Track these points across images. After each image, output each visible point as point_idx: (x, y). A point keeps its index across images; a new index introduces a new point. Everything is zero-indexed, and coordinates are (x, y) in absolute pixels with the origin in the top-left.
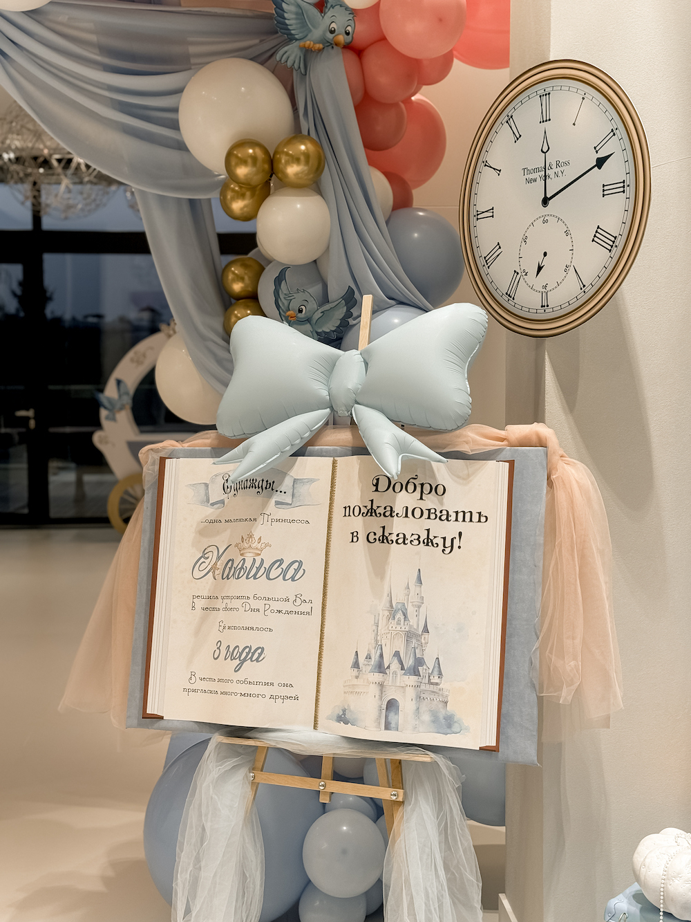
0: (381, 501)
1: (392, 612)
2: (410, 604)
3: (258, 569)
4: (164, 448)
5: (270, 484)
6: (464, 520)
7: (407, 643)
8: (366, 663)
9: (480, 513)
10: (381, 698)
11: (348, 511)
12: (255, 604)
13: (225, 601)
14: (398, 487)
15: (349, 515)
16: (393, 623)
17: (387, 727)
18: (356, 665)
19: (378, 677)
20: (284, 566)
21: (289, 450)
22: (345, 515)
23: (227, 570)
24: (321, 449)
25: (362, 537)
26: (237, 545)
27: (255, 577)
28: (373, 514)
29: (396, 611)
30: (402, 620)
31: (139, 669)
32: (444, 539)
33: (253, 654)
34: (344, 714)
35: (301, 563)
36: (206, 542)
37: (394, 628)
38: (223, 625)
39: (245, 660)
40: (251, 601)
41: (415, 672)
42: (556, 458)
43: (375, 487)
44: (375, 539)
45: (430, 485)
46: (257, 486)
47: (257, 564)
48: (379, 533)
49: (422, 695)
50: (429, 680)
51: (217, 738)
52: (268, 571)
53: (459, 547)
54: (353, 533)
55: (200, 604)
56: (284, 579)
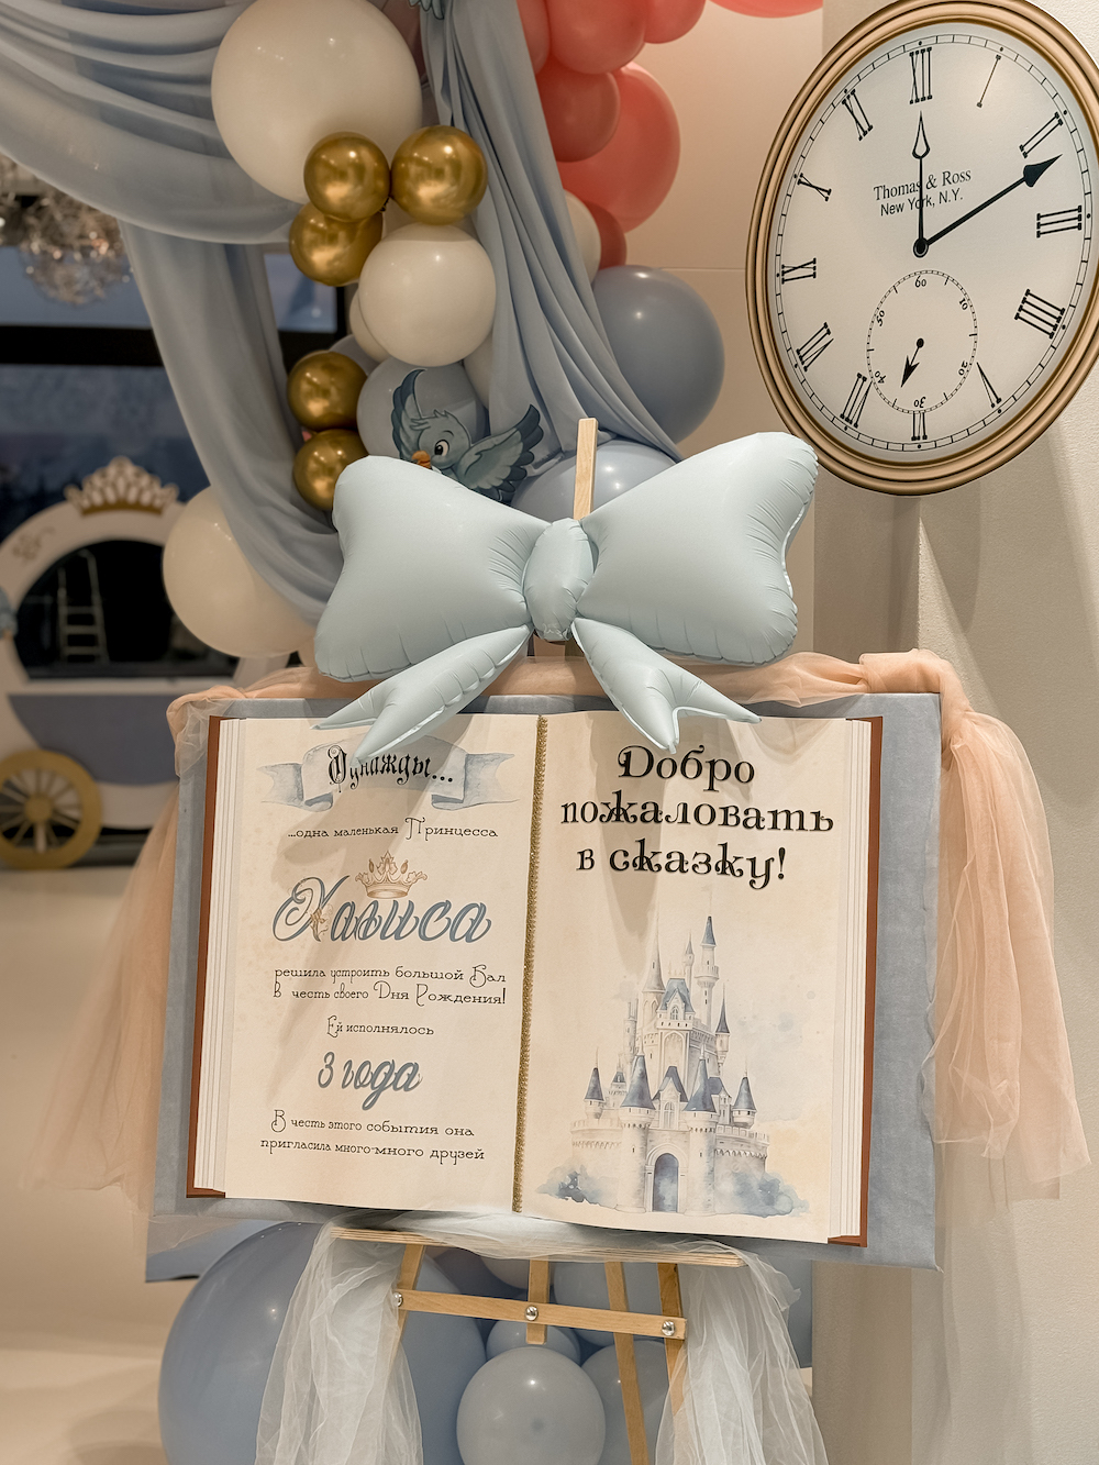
0: (636, 794)
1: (662, 996)
2: (694, 981)
3: (404, 921)
4: (215, 700)
5: (422, 764)
6: (788, 827)
7: (691, 1052)
8: (614, 1089)
9: (817, 814)
10: (645, 1153)
11: (571, 813)
12: (399, 985)
13: (340, 980)
14: (667, 769)
15: (574, 820)
16: (665, 1017)
17: (658, 1205)
18: (595, 1093)
19: (638, 1115)
20: (452, 914)
21: (459, 701)
22: (566, 821)
23: (342, 922)
24: (516, 700)
25: (601, 859)
26: (360, 877)
27: (397, 935)
28: (622, 818)
29: (669, 994)
30: (681, 1011)
31: (175, 1106)
32: (753, 861)
33: (400, 1076)
34: (575, 1184)
35: (482, 909)
36: (300, 872)
37: (666, 1025)
38: (336, 1023)
39: (382, 1087)
40: (391, 979)
41: (707, 1105)
42: (955, 714)
43: (624, 769)
44: (626, 863)
45: (726, 762)
46: (397, 768)
47: (401, 912)
48: (634, 852)
49: (720, 1146)
50: (731, 1118)
51: (332, 1232)
52: (422, 925)
53: (781, 876)
54: (582, 853)
55: (289, 985)
56: (452, 938)
